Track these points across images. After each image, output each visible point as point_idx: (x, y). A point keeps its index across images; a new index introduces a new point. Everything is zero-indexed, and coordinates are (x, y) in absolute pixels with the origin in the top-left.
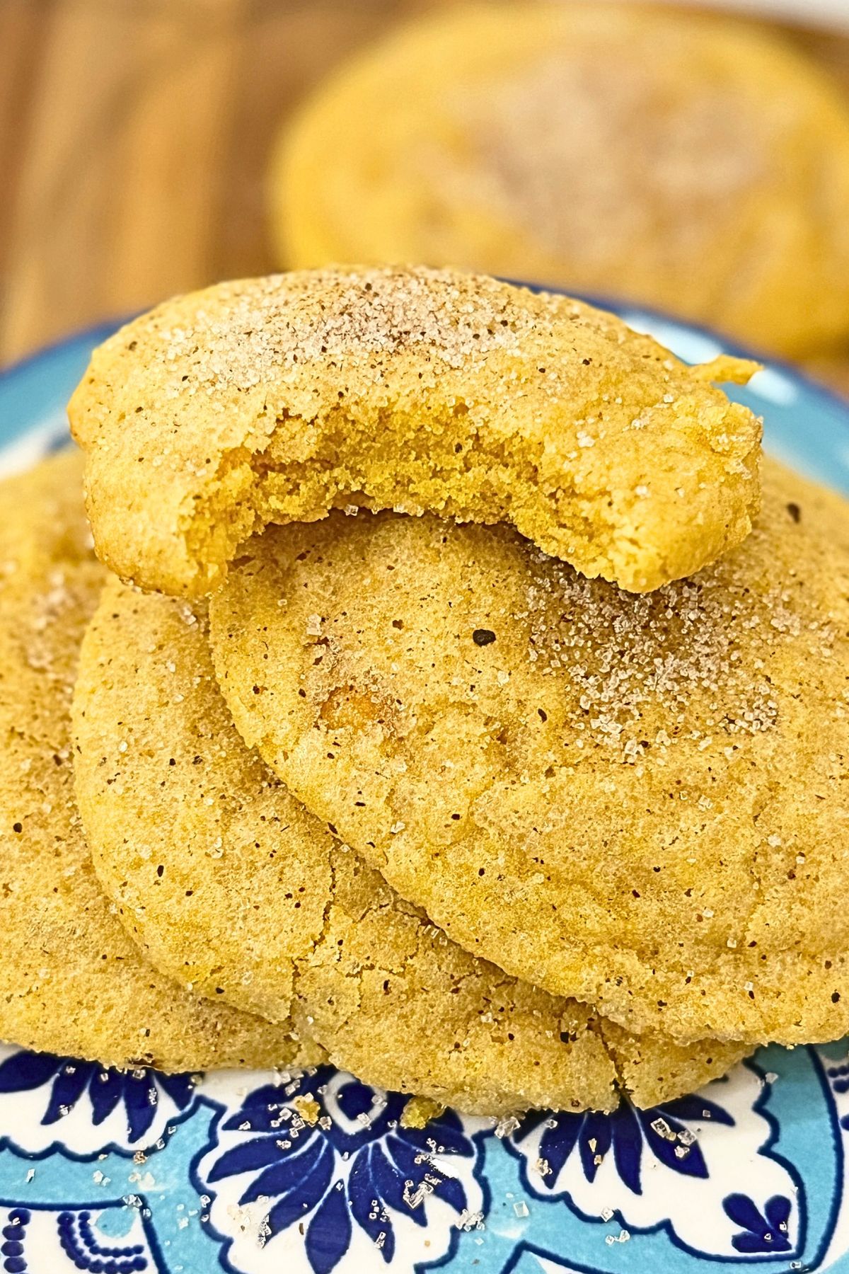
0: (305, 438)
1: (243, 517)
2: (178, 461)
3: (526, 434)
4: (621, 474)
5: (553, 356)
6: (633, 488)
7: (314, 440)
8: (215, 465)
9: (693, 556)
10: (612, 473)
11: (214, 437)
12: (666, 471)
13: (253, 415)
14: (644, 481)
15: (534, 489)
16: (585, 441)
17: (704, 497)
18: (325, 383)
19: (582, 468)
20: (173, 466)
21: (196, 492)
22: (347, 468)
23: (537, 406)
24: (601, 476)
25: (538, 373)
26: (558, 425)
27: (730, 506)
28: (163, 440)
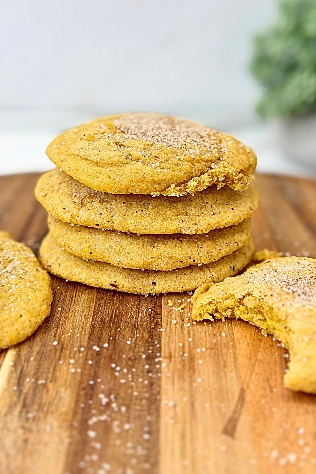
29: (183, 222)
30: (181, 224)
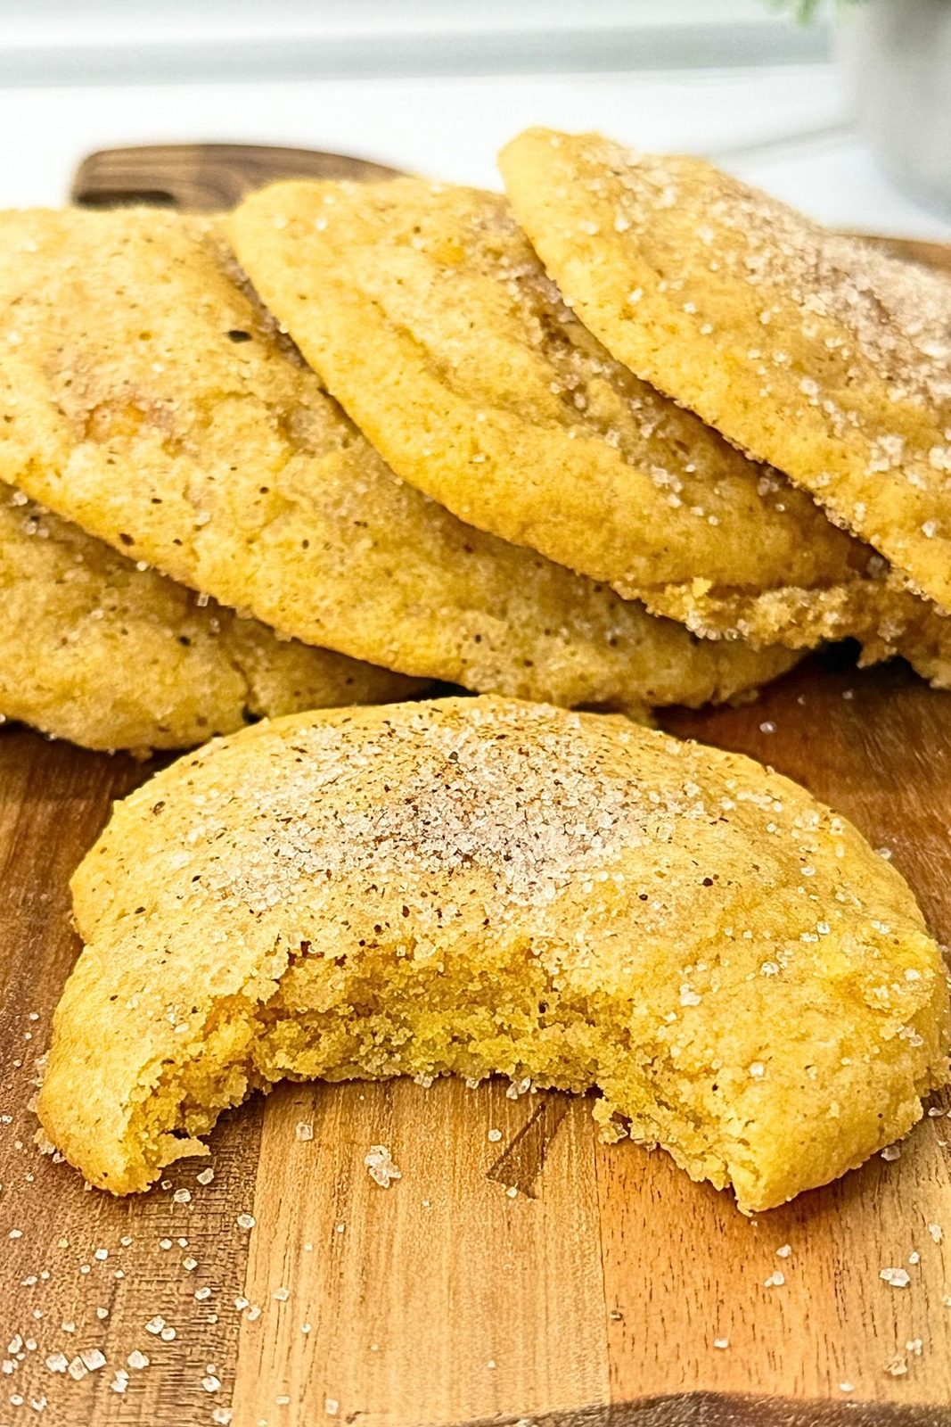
0: (330, 983)
1: (231, 1086)
2: (157, 1005)
3: (611, 990)
4: (733, 1046)
5: (662, 875)
6: (746, 1067)
7: (341, 986)
8: (201, 1018)
9: (828, 1160)
10: (722, 1043)
11: (207, 977)
12: (797, 1039)
13: (260, 952)
14: (763, 1055)
15: (624, 1054)
16: (687, 999)
17: (845, 1078)
18: (360, 914)
19: (681, 1036)
20: (150, 1014)
21: (168, 1055)
22: (389, 1016)
23: (628, 949)
24: (707, 1047)
25: (638, 902)
26: (656, 975)
27: (885, 1088)
28: (147, 971)
29: (478, 639)
30: (470, 647)
